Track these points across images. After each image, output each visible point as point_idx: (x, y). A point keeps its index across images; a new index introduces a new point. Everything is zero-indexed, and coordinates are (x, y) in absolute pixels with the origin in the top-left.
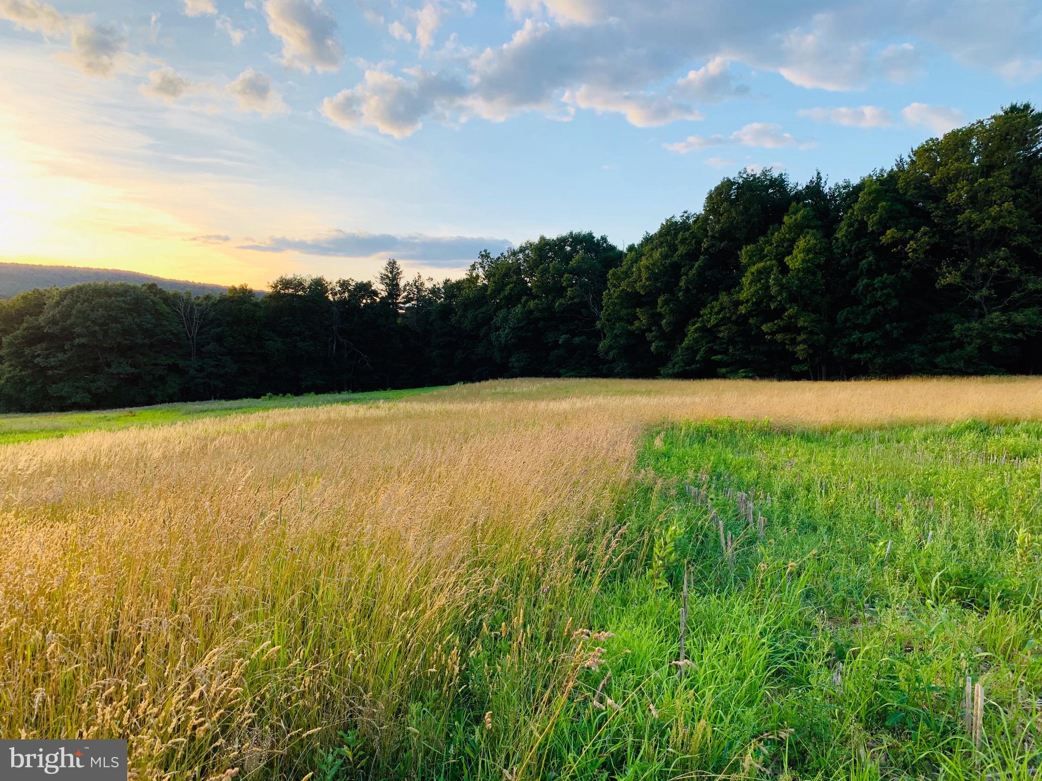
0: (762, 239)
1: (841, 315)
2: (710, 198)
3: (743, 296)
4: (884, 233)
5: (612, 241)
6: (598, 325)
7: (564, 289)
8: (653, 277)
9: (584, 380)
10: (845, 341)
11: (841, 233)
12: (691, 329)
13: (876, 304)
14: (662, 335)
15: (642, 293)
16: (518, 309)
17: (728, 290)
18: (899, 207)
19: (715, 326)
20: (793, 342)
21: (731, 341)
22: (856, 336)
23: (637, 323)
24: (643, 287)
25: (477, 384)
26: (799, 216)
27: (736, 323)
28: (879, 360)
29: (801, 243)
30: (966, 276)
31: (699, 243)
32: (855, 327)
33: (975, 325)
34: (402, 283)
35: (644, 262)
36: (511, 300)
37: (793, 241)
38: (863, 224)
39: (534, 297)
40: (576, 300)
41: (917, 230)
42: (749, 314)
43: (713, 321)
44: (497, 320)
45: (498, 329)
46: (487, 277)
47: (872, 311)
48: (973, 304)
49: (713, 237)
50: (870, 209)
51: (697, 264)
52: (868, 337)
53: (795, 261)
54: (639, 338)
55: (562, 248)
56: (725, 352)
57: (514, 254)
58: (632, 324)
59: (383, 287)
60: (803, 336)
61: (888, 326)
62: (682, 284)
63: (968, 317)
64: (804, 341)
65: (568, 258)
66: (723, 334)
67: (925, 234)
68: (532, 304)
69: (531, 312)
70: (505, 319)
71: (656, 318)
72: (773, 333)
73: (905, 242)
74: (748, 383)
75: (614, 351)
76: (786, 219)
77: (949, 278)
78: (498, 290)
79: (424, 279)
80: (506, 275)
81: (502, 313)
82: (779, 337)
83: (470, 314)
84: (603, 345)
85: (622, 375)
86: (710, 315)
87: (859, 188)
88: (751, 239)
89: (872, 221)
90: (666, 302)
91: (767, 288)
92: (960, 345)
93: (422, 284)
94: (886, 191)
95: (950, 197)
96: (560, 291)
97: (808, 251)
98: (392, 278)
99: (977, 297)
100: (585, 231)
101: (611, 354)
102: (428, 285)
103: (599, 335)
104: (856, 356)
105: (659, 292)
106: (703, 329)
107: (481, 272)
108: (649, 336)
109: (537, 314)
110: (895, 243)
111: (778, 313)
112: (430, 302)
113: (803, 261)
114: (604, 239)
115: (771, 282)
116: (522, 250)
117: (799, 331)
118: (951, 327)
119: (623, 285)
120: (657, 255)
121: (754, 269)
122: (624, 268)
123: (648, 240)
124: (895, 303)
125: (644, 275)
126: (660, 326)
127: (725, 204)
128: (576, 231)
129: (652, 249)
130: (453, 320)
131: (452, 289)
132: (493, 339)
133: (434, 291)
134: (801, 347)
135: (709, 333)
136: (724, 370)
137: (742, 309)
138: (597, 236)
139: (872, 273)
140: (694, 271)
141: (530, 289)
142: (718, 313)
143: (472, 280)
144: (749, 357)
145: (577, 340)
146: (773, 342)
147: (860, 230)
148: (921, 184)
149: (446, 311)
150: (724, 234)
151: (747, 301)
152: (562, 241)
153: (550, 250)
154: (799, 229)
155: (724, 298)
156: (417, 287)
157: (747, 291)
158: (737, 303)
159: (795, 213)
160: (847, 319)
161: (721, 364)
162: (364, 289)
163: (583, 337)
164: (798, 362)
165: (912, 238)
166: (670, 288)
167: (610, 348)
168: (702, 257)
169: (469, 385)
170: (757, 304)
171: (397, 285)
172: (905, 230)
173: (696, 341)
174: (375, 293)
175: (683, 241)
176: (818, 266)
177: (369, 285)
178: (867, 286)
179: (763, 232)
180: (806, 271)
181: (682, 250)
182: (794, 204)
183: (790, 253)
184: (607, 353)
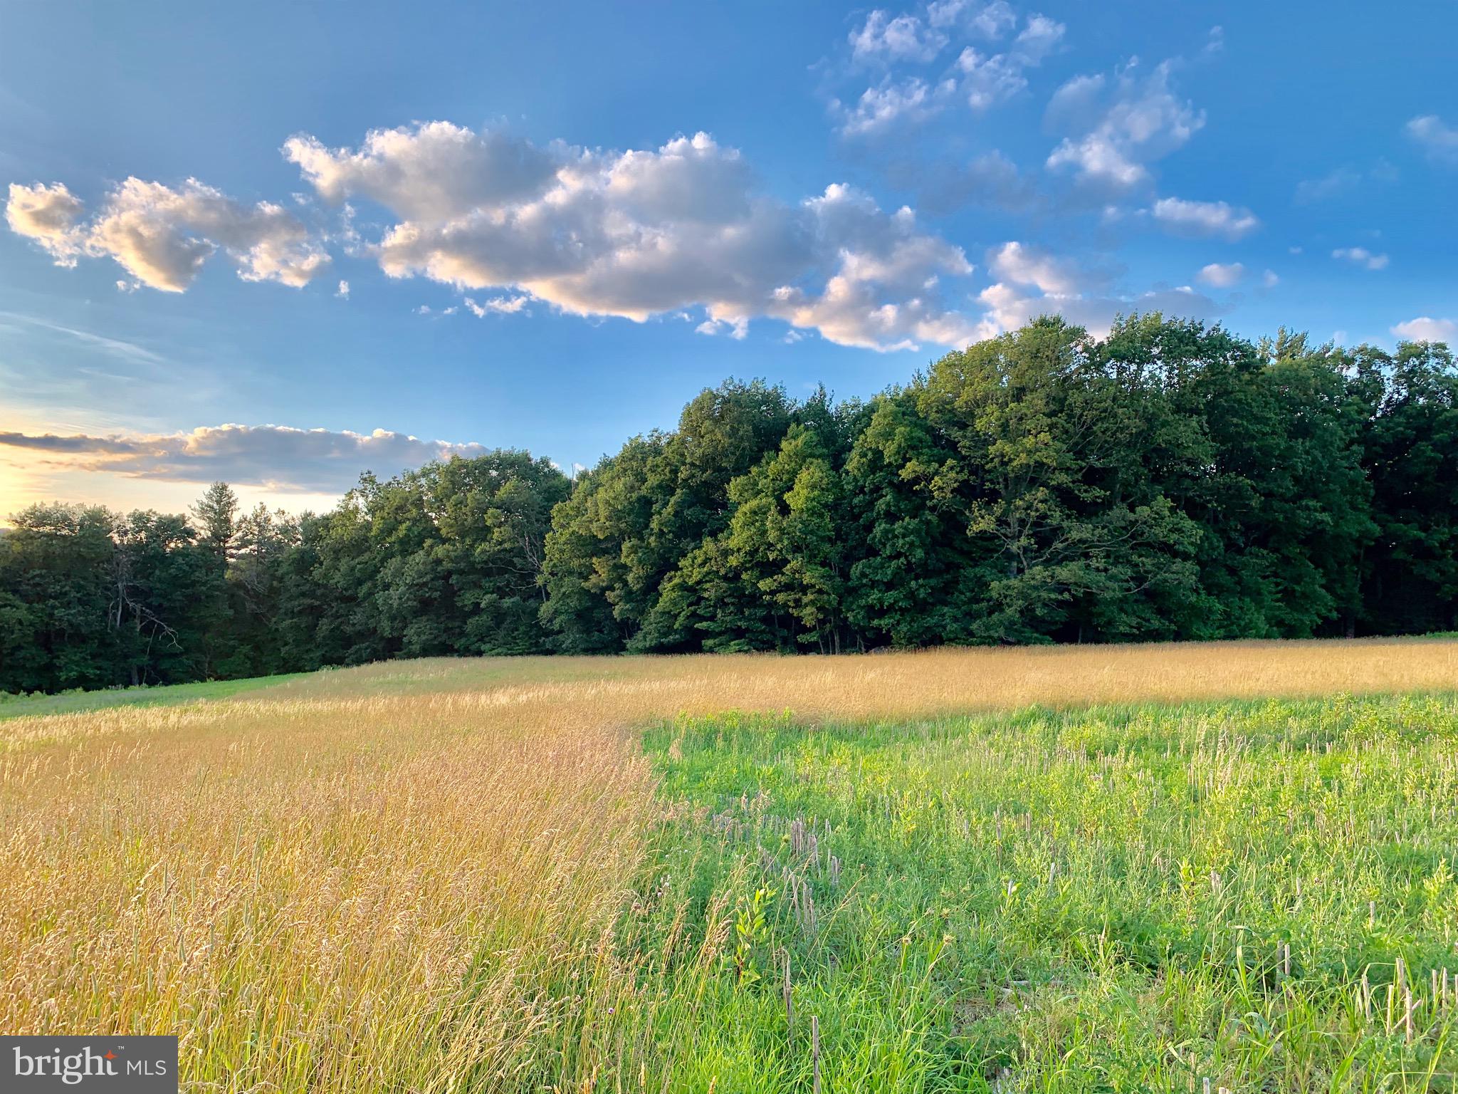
0: (754, 470)
1: (856, 569)
2: (688, 413)
3: (733, 543)
4: (903, 466)
5: (554, 465)
6: (539, 580)
7: (488, 530)
8: (616, 515)
9: (519, 659)
10: (863, 602)
11: (853, 463)
12: (667, 588)
13: (898, 555)
14: (629, 596)
15: (601, 537)
16: (420, 556)
17: (713, 534)
18: (919, 433)
19: (699, 583)
20: (798, 603)
21: (721, 602)
22: (874, 596)
23: (593, 578)
24: (602, 529)
25: (355, 669)
26: (800, 441)
27: (725, 578)
28: (904, 628)
29: (804, 476)
30: (1001, 522)
31: (675, 472)
32: (874, 584)
33: (1014, 582)
34: (235, 518)
35: (602, 494)
36: (408, 546)
37: (794, 473)
38: (879, 454)
39: (444, 541)
40: (507, 546)
41: (942, 465)
42: (743, 567)
43: (696, 576)
44: (386, 574)
45: (387, 587)
46: (372, 511)
47: (894, 564)
48: (1010, 556)
49: (692, 464)
50: (888, 435)
51: (673, 500)
52: (890, 596)
53: (797, 499)
54: (598, 599)
55: (484, 473)
56: (712, 618)
57: (414, 478)
58: (586, 579)
59: (201, 523)
60: (810, 597)
61: (913, 584)
62: (654, 525)
63: (1004, 572)
64: (812, 602)
65: (494, 486)
66: (710, 592)
67: (952, 468)
68: (440, 551)
69: (438, 562)
70: (399, 573)
71: (621, 570)
72: (773, 593)
73: (929, 479)
74: (743, 658)
75: (562, 617)
76: (784, 444)
77: (981, 522)
78: (390, 530)
79: (271, 510)
80: (400, 508)
81: (395, 562)
82: (781, 598)
83: (344, 564)
84: (546, 609)
85: (573, 651)
86: (690, 568)
87: (871, 410)
88: (740, 470)
89: (889, 451)
90: (634, 550)
91: (764, 533)
92: (998, 607)
93: (267, 520)
94: (904, 414)
95: (979, 424)
96: (483, 532)
97: (813, 487)
98: (220, 509)
99: (1014, 547)
100: (518, 449)
101: (557, 622)
102: (276, 521)
103: (541, 594)
104: (876, 622)
105: (623, 536)
106: (683, 587)
107: (361, 502)
108: (611, 596)
109: (447, 565)
110: (916, 480)
111: (777, 566)
112: (279, 547)
113: (807, 499)
114: (545, 462)
115: (769, 524)
116: (424, 474)
117: (804, 589)
118: (987, 585)
119: (574, 526)
120: (619, 485)
121: (745, 508)
122: (575, 502)
123: (607, 465)
124: (920, 553)
125: (603, 512)
126: (625, 583)
127: (707, 423)
128: (505, 449)
129: (613, 478)
130: (317, 573)
131: (315, 528)
132: (380, 602)
133: (286, 530)
134: (809, 610)
135: (692, 591)
136: (709, 643)
137: (733, 561)
138: (536, 458)
139: (891, 517)
140: (670, 509)
141: (438, 530)
142: (703, 564)
143: (347, 515)
144: (743, 624)
145: (507, 602)
146: (773, 604)
147: (875, 462)
148: (945, 407)
149: (304, 562)
150: (708, 462)
151: (739, 550)
152: (485, 465)
153: (468, 474)
154: (802, 458)
155: (708, 545)
156: (259, 525)
157: (738, 536)
158: (726, 553)
159: (795, 437)
160: (863, 575)
161: (707, 634)
162: (174, 527)
163: (516, 598)
164: (805, 630)
165: (936, 473)
166: (639, 531)
167: (556, 613)
168: (678, 491)
169: (342, 671)
170: (753, 553)
171: (228, 521)
172: (929, 462)
173: (674, 603)
174: (191, 533)
175: (653, 470)
176: (826, 506)
177: (182, 520)
178: (886, 532)
179: (756, 460)
180: (812, 512)
181: (653, 480)
182: (793, 425)
183: (790, 489)
184: (550, 621)
